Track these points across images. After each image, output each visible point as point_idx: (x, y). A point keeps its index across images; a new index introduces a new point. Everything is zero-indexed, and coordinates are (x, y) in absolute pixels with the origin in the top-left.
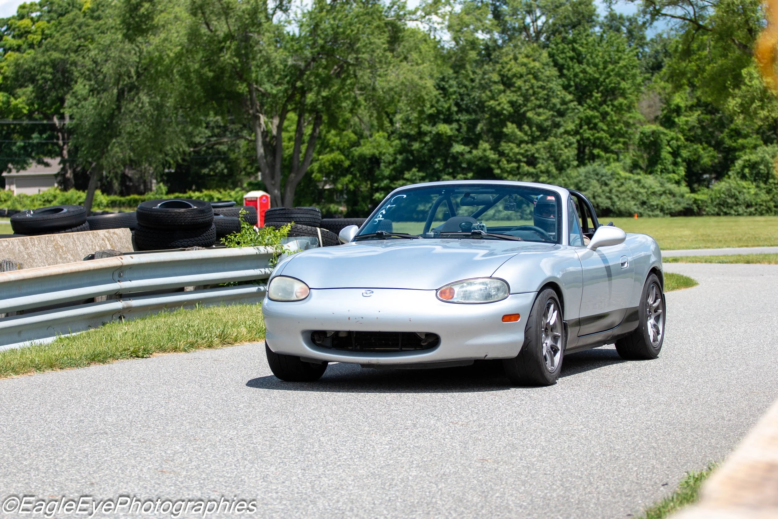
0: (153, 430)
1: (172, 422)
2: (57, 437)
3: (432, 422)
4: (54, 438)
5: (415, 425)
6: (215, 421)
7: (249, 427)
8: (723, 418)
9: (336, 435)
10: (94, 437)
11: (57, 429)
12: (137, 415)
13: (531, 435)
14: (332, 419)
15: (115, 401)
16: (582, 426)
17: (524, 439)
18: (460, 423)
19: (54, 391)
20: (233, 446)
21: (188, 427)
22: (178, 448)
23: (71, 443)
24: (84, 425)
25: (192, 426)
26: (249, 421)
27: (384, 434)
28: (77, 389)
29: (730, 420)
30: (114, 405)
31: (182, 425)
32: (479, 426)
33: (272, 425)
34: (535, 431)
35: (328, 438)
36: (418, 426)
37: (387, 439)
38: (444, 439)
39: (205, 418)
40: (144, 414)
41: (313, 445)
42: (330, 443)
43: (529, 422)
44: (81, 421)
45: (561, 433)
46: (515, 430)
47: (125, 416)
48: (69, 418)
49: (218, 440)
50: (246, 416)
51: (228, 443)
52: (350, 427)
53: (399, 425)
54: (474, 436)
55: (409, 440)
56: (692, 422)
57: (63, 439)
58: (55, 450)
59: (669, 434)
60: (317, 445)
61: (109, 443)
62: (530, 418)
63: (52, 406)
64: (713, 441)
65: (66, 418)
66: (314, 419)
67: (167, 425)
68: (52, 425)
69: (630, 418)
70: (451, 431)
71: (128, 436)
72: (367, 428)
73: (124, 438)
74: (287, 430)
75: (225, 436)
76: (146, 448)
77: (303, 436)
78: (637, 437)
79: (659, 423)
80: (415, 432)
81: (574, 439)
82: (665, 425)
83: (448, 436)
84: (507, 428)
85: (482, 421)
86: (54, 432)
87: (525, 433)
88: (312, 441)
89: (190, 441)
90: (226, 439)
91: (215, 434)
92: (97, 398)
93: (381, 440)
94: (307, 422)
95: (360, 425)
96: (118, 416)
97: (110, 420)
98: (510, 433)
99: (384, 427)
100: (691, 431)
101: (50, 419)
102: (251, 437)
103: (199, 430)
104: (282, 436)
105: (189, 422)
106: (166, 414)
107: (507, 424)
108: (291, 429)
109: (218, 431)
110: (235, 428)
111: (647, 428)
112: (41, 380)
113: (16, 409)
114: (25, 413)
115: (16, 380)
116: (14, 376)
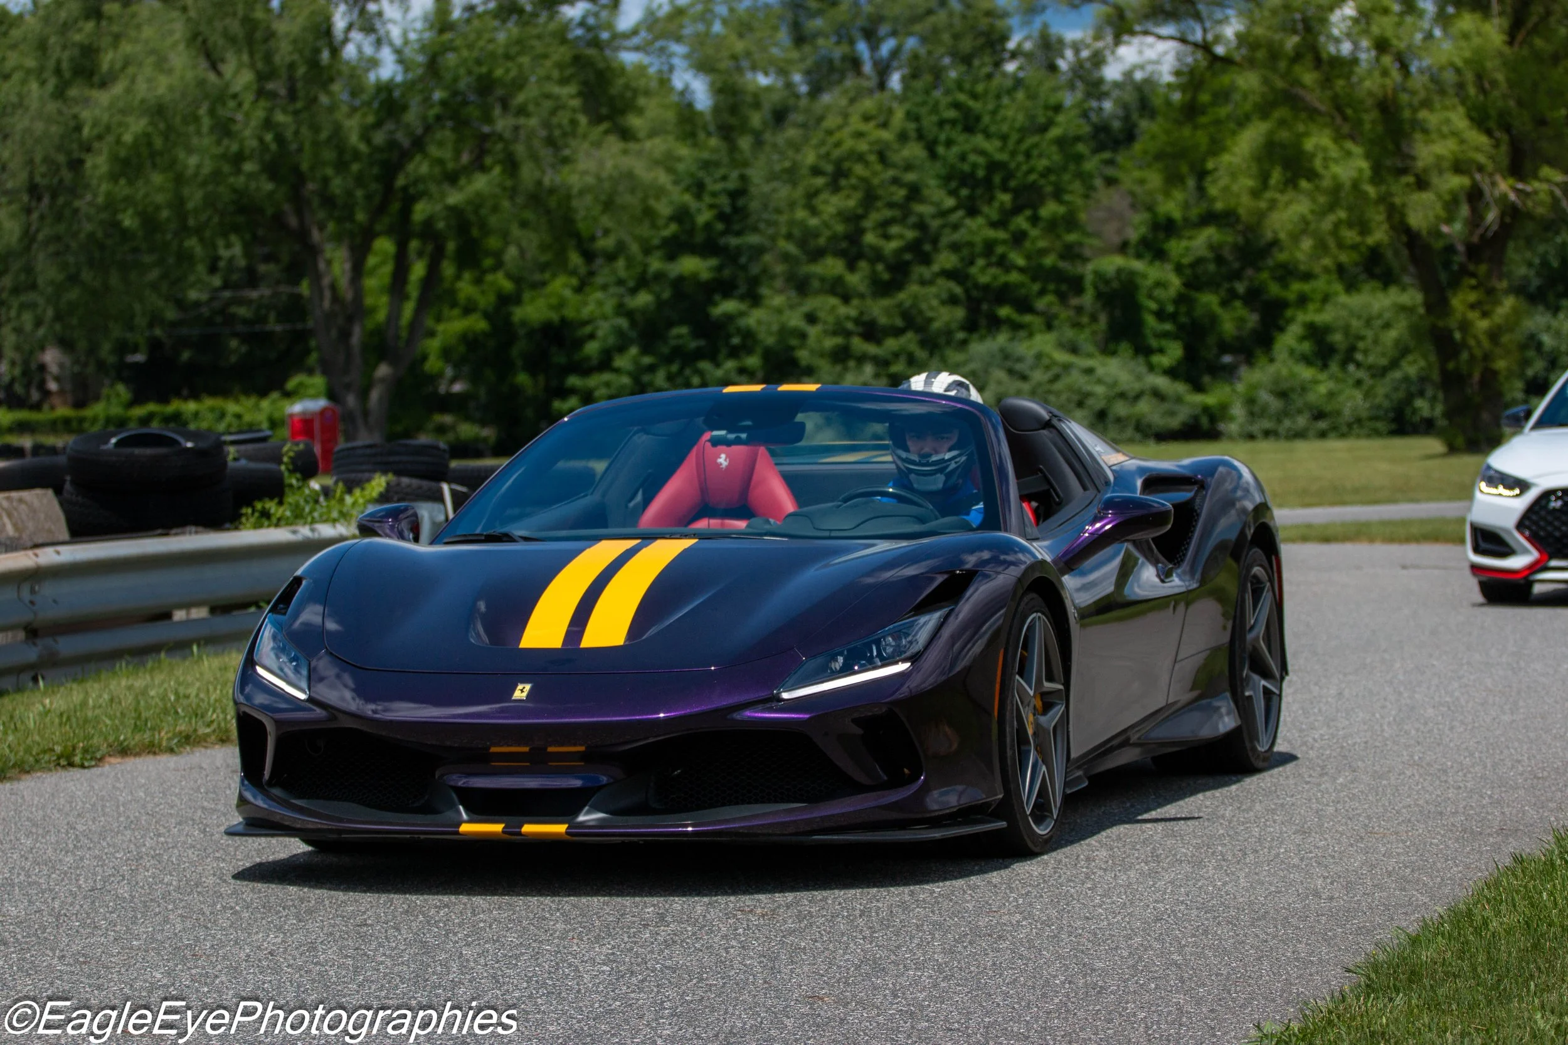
0: (106, 935)
1: (144, 915)
3: (699, 909)
5: (662, 917)
6: (235, 913)
7: (309, 926)
8: (1317, 894)
9: (495, 942)
12: (70, 899)
13: (912, 937)
14: (485, 906)
15: (23, 868)
16: (1018, 917)
17: (898, 947)
18: (759, 911)
21: (179, 927)
25: (188, 924)
26: (310, 912)
27: (598, 938)
29: (1331, 898)
30: (22, 877)
31: (166, 921)
32: (800, 917)
33: (359, 920)
34: (919, 927)
35: (478, 950)
36: (669, 919)
37: (604, 949)
38: (727, 950)
39: (214, 904)
40: (85, 897)
41: (446, 965)
42: (482, 961)
45: (976, 932)
46: (877, 927)
47: (46, 902)
49: (243, 955)
51: (265, 963)
52: (525, 923)
53: (629, 918)
54: (789, 940)
55: (652, 952)
56: (1251, 904)
59: (1206, 932)
60: (454, 966)
62: (907, 898)
64: (1301, 947)
67: (134, 923)
69: (1119, 895)
70: (741, 931)
71: (52, 949)
72: (560, 926)
73: (44, 955)
74: (391, 932)
75: (259, 948)
76: (89, 976)
77: (424, 944)
78: (1139, 939)
79: (1182, 907)
80: (664, 932)
81: (1003, 945)
82: (1195, 912)
83: (734, 943)
84: (860, 922)
85: (806, 906)
87: (898, 934)
88: (443, 956)
89: (184, 960)
90: (261, 955)
91: (236, 943)
93: (592, 954)
94: (433, 911)
95: (544, 919)
96: (31, 903)
97: (14, 912)
98: (867, 933)
99: (597, 923)
100: (1252, 925)
102: (315, 949)
103: (202, 934)
104: (380, 945)
105: (181, 916)
106: (133, 897)
107: (857, 913)
108: (398, 930)
109: (242, 936)
110: (280, 929)
111: (1158, 919)
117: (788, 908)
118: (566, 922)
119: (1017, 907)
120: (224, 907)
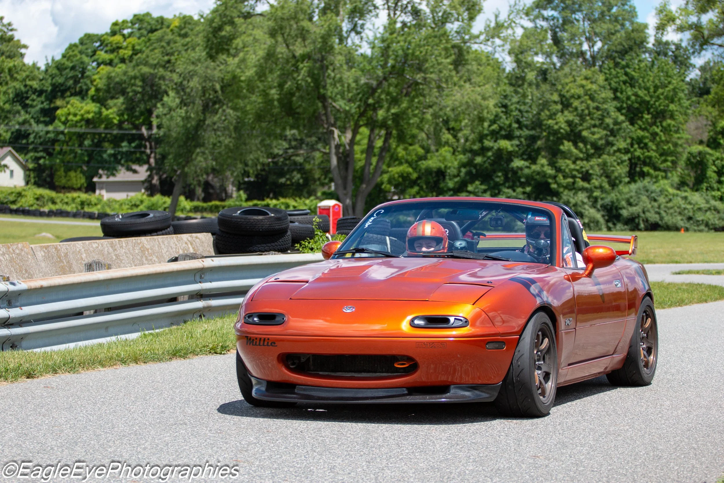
0: (230, 422)
2: (140, 427)
4: (137, 428)
10: (174, 427)
11: (140, 419)
13: (581, 434)
15: (194, 394)
16: (628, 427)
17: (574, 438)
19: (138, 383)
20: (304, 438)
22: (252, 439)
23: (152, 432)
24: (165, 416)
27: (444, 430)
28: (159, 382)
30: (194, 398)
34: (584, 430)
37: (446, 435)
38: (499, 436)
41: (377, 439)
42: (393, 438)
43: (578, 422)
44: (162, 412)
45: (609, 433)
46: (566, 429)
47: (204, 408)
48: (151, 409)
49: (289, 432)
51: (298, 436)
54: (527, 433)
55: (467, 436)
57: (145, 429)
58: (138, 439)
59: (708, 436)
60: (381, 439)
61: (188, 434)
62: (580, 418)
63: (136, 397)
65: (148, 409)
68: (135, 415)
69: (673, 420)
70: (506, 429)
71: (206, 427)
73: (202, 429)
75: (296, 429)
76: (222, 438)
78: (679, 438)
79: (700, 426)
81: (620, 438)
82: (705, 428)
83: (503, 434)
84: (559, 427)
86: (137, 421)
87: (574, 433)
88: (376, 435)
89: (263, 433)
90: (297, 432)
91: (286, 427)
92: (177, 391)
93: (441, 436)
96: (197, 408)
97: (190, 412)
98: (561, 432)
101: (134, 409)
102: (320, 431)
103: (271, 423)
104: (349, 430)
111: (688, 430)
112: (126, 373)
113: (102, 399)
114: (110, 404)
115: (102, 373)
116: (101, 369)
119: (628, 423)
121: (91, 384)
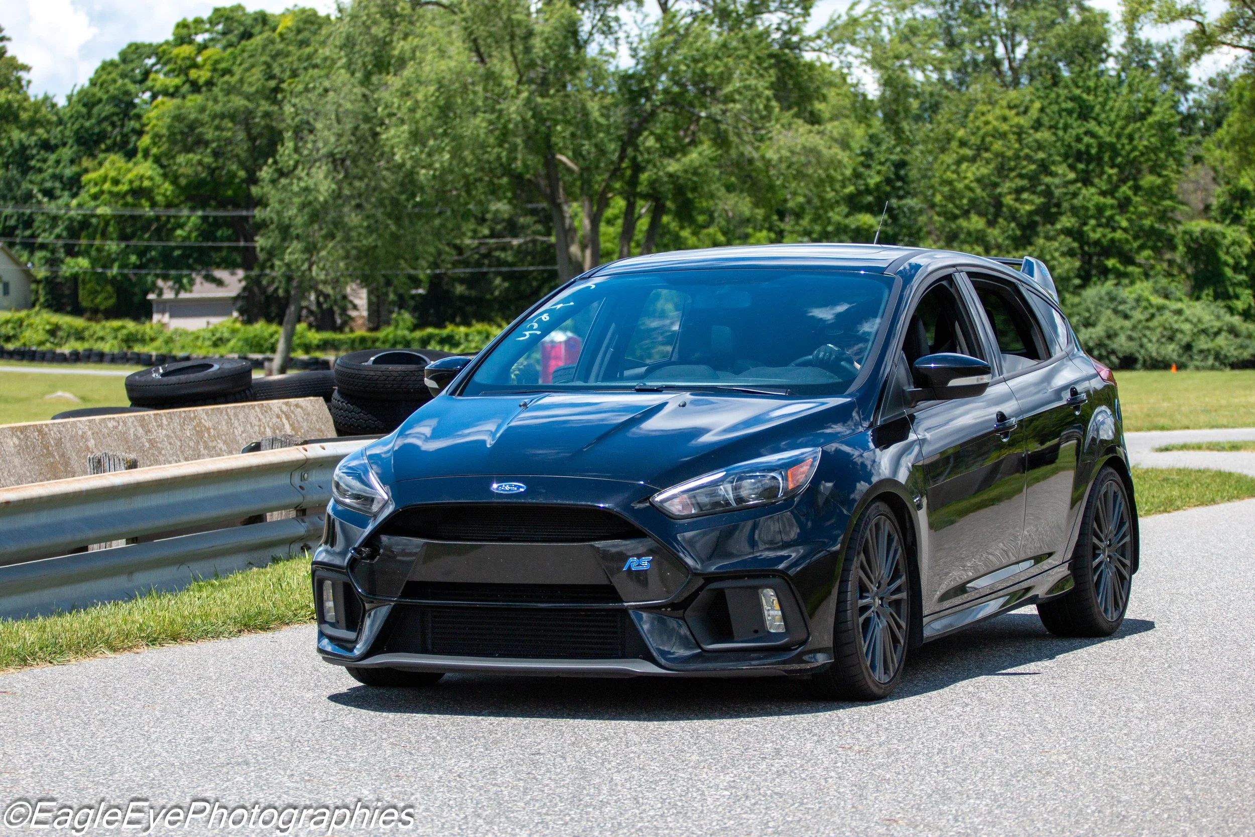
0: (329, 759)
1: (362, 742)
3: (809, 746)
5: (777, 752)
6: (436, 742)
7: (494, 754)
9: (640, 769)
11: (164, 754)
12: (305, 728)
13: (977, 772)
14: (637, 739)
15: (270, 702)
16: (1065, 756)
17: (964, 780)
18: (857, 748)
19: (173, 682)
20: (462, 789)
21: (389, 753)
22: (366, 793)
24: (211, 747)
25: (397, 750)
26: (495, 742)
27: (724, 768)
28: (210, 678)
30: (270, 710)
32: (889, 754)
33: (533, 751)
34: (983, 764)
35: (626, 776)
36: (783, 753)
37: (727, 777)
38: (826, 779)
39: (420, 734)
40: (318, 727)
41: (598, 788)
42: (628, 785)
43: (974, 746)
44: (208, 738)
45: (1029, 769)
46: (950, 763)
47: (285, 730)
48: (187, 735)
49: (436, 777)
50: (490, 732)
51: (453, 784)
52: (666, 755)
54: (877, 773)
55: (766, 780)
59: (1214, 772)
60: (605, 789)
61: (249, 783)
62: (977, 739)
63: (165, 710)
65: (182, 733)
66: (606, 739)
67: (353, 749)
68: (157, 748)
69: (1148, 740)
70: (840, 764)
71: (284, 769)
72: (695, 757)
73: (277, 773)
74: (558, 760)
75: (450, 771)
76: (311, 792)
77: (583, 770)
78: (1159, 777)
79: (1198, 751)
80: (778, 764)
81: (1050, 780)
82: (1208, 755)
83: (832, 774)
84: (937, 758)
85: (895, 744)
86: (158, 759)
87: (966, 769)
88: (597, 780)
89: (388, 780)
90: (451, 777)
92: (242, 697)
93: (717, 781)
94: (594, 743)
95: (683, 751)
96: (273, 731)
97: (258, 738)
98: (941, 767)
99: (725, 756)
101: (157, 734)
102: (495, 773)
103: (407, 758)
104: (548, 770)
105: (392, 744)
106: (356, 727)
107: (936, 751)
108: (564, 758)
109: (438, 761)
110: (469, 756)
111: (1178, 761)
112: (153, 662)
113: (101, 716)
114: (115, 724)
115: (111, 662)
116: (109, 654)
117: (880, 745)
118: (700, 754)
119: (1065, 748)
120: (427, 737)
121: (86, 685)
